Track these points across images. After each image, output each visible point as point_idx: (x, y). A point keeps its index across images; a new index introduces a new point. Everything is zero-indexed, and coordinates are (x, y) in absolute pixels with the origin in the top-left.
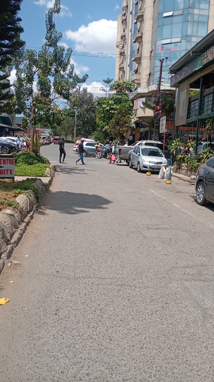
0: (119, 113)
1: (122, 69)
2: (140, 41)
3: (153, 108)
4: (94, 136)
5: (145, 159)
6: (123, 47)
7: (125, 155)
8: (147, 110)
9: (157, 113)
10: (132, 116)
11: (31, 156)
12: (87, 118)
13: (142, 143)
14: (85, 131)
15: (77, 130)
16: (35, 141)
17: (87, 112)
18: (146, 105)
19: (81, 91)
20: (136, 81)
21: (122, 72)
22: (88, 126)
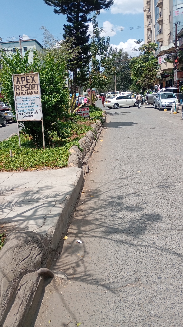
0: (147, 69)
1: (149, 30)
2: (161, 6)
3: (172, 62)
4: (131, 89)
5: (163, 101)
6: (149, 11)
7: (151, 100)
8: (168, 63)
9: (175, 65)
10: (157, 69)
11: (92, 108)
12: (125, 74)
13: (162, 90)
14: (123, 85)
15: (117, 85)
16: (93, 98)
17: (124, 69)
18: (167, 60)
19: (117, 52)
20: (160, 40)
21: (149, 32)
22: (126, 81)
